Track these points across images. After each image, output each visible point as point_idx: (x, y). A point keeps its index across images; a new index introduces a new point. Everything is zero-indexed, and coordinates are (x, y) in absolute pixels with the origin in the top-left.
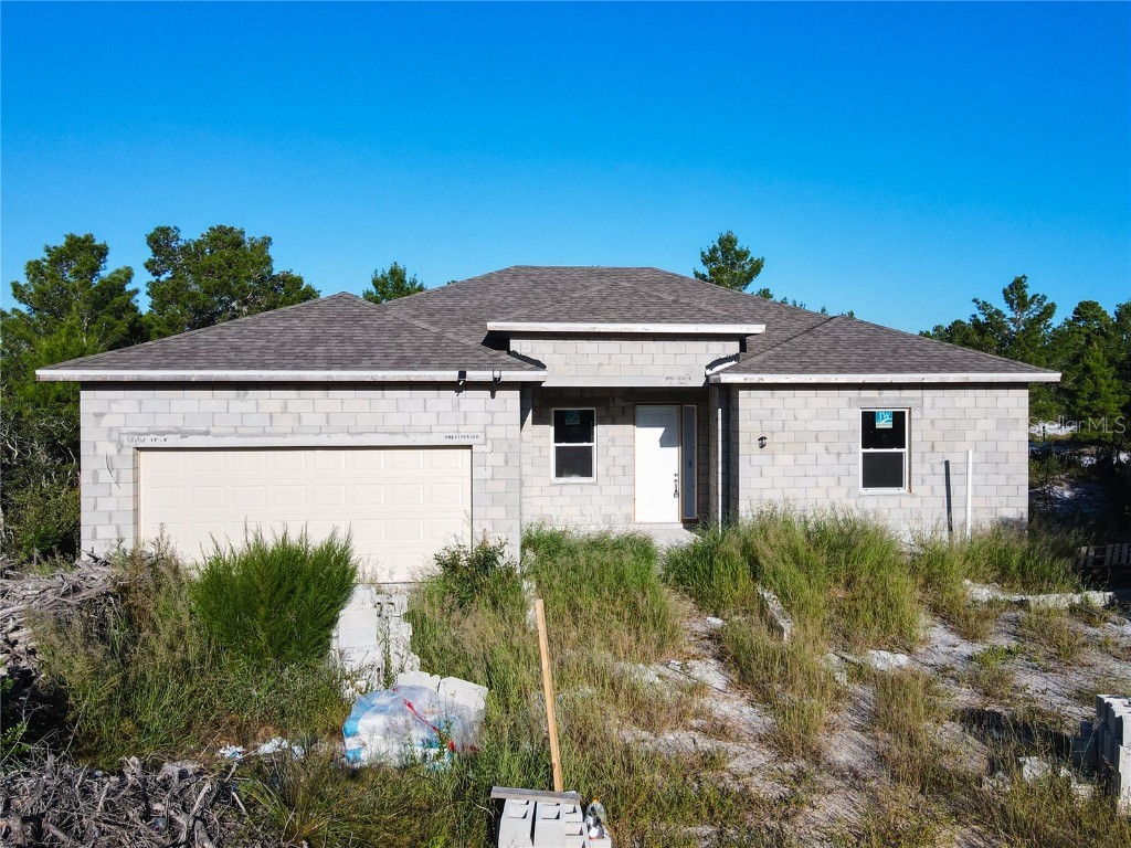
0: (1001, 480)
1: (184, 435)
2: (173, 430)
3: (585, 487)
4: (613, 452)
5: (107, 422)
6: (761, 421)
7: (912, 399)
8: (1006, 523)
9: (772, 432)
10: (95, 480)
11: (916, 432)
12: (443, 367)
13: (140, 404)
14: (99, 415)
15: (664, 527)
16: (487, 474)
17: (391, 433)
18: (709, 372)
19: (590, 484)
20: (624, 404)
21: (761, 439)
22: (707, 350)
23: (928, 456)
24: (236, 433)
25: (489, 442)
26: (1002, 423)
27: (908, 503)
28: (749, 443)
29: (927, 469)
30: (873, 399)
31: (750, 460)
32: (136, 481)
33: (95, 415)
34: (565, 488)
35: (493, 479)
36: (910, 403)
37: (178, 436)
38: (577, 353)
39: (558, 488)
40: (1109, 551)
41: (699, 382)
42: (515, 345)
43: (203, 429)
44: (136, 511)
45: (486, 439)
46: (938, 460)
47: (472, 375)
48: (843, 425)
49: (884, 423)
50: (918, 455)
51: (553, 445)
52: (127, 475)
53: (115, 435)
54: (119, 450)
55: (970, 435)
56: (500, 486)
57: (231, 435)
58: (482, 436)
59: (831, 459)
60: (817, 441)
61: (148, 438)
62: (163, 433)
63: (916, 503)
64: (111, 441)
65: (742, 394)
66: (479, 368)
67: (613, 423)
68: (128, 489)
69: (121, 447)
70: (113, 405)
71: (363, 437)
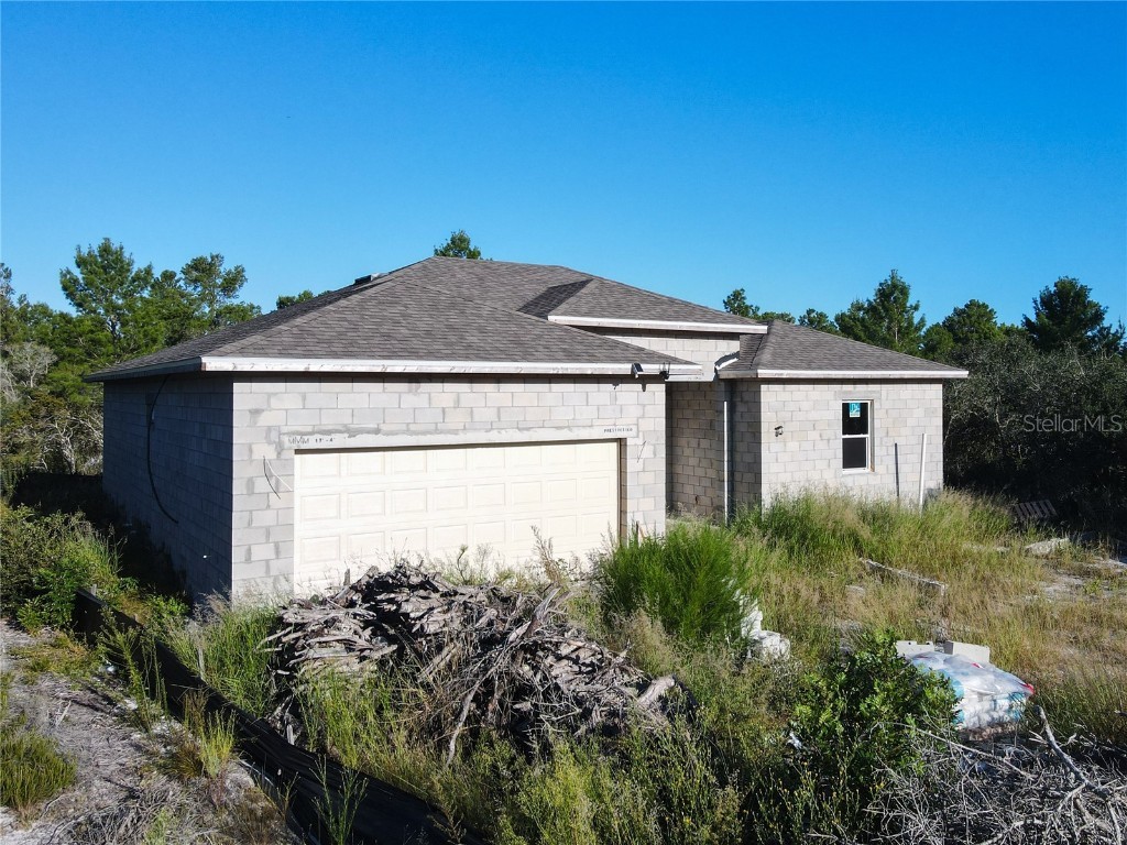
1: (352, 433)
2: (340, 428)
5: (265, 420)
6: (776, 412)
7: (874, 392)
8: (931, 493)
9: (784, 422)
10: (251, 489)
11: (878, 421)
13: (304, 399)
14: (256, 412)
16: (639, 466)
17: (558, 428)
18: (717, 368)
21: (777, 428)
22: (717, 348)
23: (885, 439)
24: (408, 432)
25: (641, 434)
26: (927, 412)
27: (871, 479)
28: (768, 432)
29: (884, 451)
30: (850, 392)
31: (769, 448)
33: (251, 412)
35: (644, 471)
37: (346, 435)
43: (373, 426)
45: (638, 431)
47: (644, 369)
48: (832, 415)
49: (855, 413)
50: (878, 440)
53: (274, 436)
54: (279, 454)
55: (909, 422)
56: (650, 478)
57: (404, 433)
58: (634, 428)
59: (822, 445)
61: (312, 438)
62: (329, 433)
63: (876, 479)
64: (269, 443)
65: (763, 387)
69: (280, 449)
70: (273, 400)
71: (531, 432)
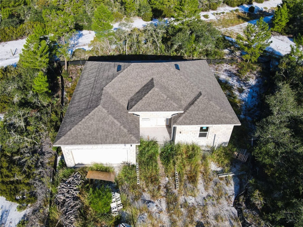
1: (79, 149)
6: (181, 129)
8: (224, 142)
9: (183, 131)
11: (210, 130)
18: (172, 116)
21: (180, 132)
26: (228, 129)
29: (211, 135)
31: (178, 135)
32: (72, 154)
35: (131, 154)
36: (210, 126)
40: (239, 155)
41: (170, 118)
46: (214, 134)
49: (204, 128)
55: (220, 131)
58: (129, 149)
59: (193, 134)
60: (191, 132)
61: (73, 150)
64: (67, 150)
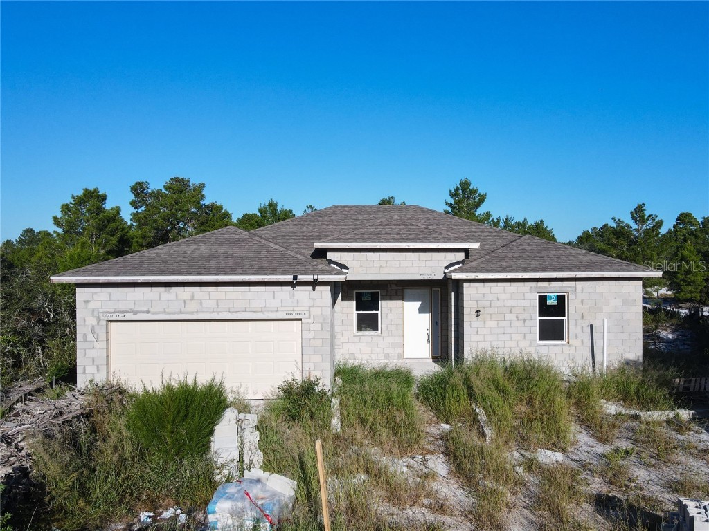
0: (625, 336)
1: (135, 313)
2: (128, 310)
3: (374, 338)
4: (390, 316)
5: (91, 306)
6: (477, 301)
7: (569, 287)
8: (628, 363)
9: (484, 308)
10: (85, 340)
11: (572, 307)
12: (284, 273)
13: (110, 295)
14: (87, 302)
15: (421, 360)
16: (311, 336)
17: (254, 312)
18: (446, 271)
19: (377, 335)
20: (396, 288)
21: (477, 312)
22: (445, 258)
23: (580, 321)
24: (165, 312)
25: (312, 317)
26: (627, 302)
27: (566, 350)
28: (470, 314)
29: (579, 330)
30: (545, 287)
31: (471, 324)
32: (108, 340)
33: (85, 302)
34: (362, 337)
35: (314, 338)
36: (568, 290)
37: (132, 314)
38: (367, 260)
39: (358, 337)
40: (693, 382)
41: (440, 277)
42: (330, 256)
43: (146, 309)
44: (108, 357)
45: (310, 315)
46: (586, 324)
47: (301, 278)
48: (526, 303)
49: (552, 302)
50: (573, 321)
51: (355, 313)
52: (103, 337)
53: (96, 314)
54: (98, 322)
55: (606, 309)
56: (318, 343)
57: (162, 313)
58: (307, 313)
59: (518, 324)
60: (511, 312)
61: (115, 315)
62: (123, 312)
63: (572, 350)
65: (465, 285)
66: (305, 274)
67: (391, 299)
68: (103, 345)
69: (99, 320)
70: (95, 296)
71: (238, 314)
